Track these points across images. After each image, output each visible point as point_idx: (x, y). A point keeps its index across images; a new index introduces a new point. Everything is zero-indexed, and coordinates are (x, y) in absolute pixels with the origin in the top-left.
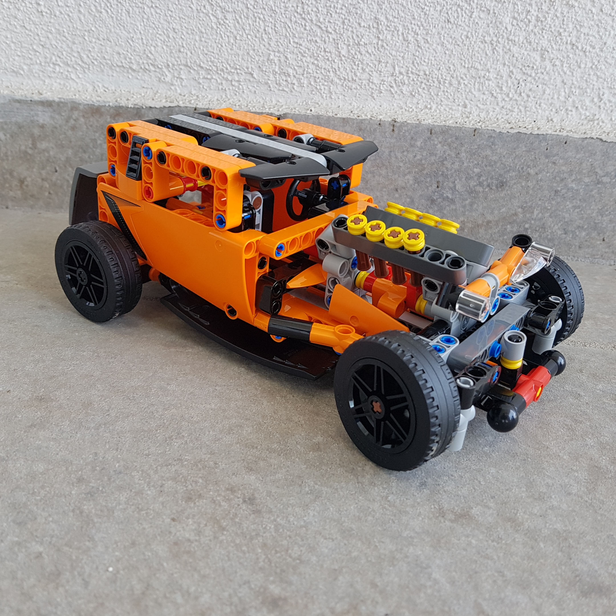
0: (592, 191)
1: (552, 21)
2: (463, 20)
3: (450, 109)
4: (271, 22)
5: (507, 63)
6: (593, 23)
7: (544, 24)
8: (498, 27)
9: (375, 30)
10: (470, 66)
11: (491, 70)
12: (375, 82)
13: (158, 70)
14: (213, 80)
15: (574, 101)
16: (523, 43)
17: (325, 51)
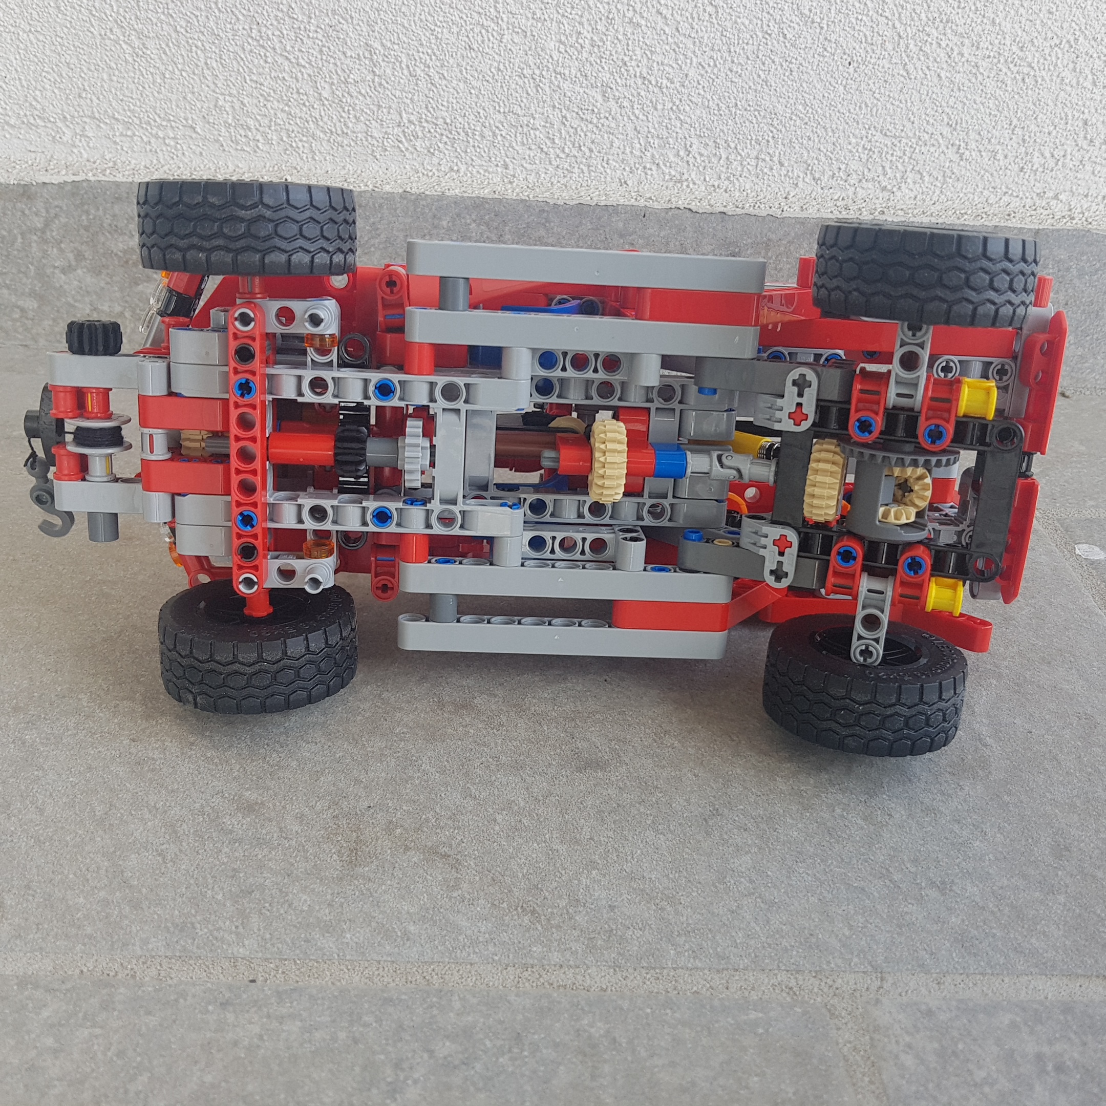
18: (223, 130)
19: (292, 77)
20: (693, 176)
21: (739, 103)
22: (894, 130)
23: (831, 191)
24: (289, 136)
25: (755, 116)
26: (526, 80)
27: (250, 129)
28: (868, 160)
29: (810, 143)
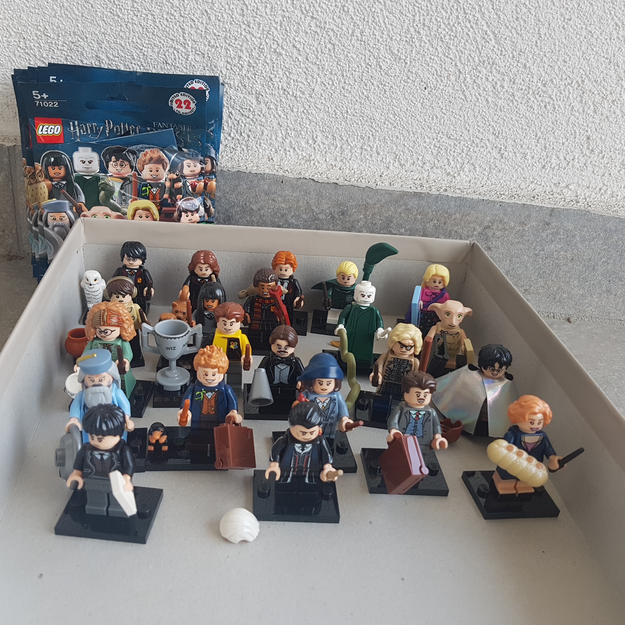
1: (263, 67)
6: (300, 70)
16: (238, 86)
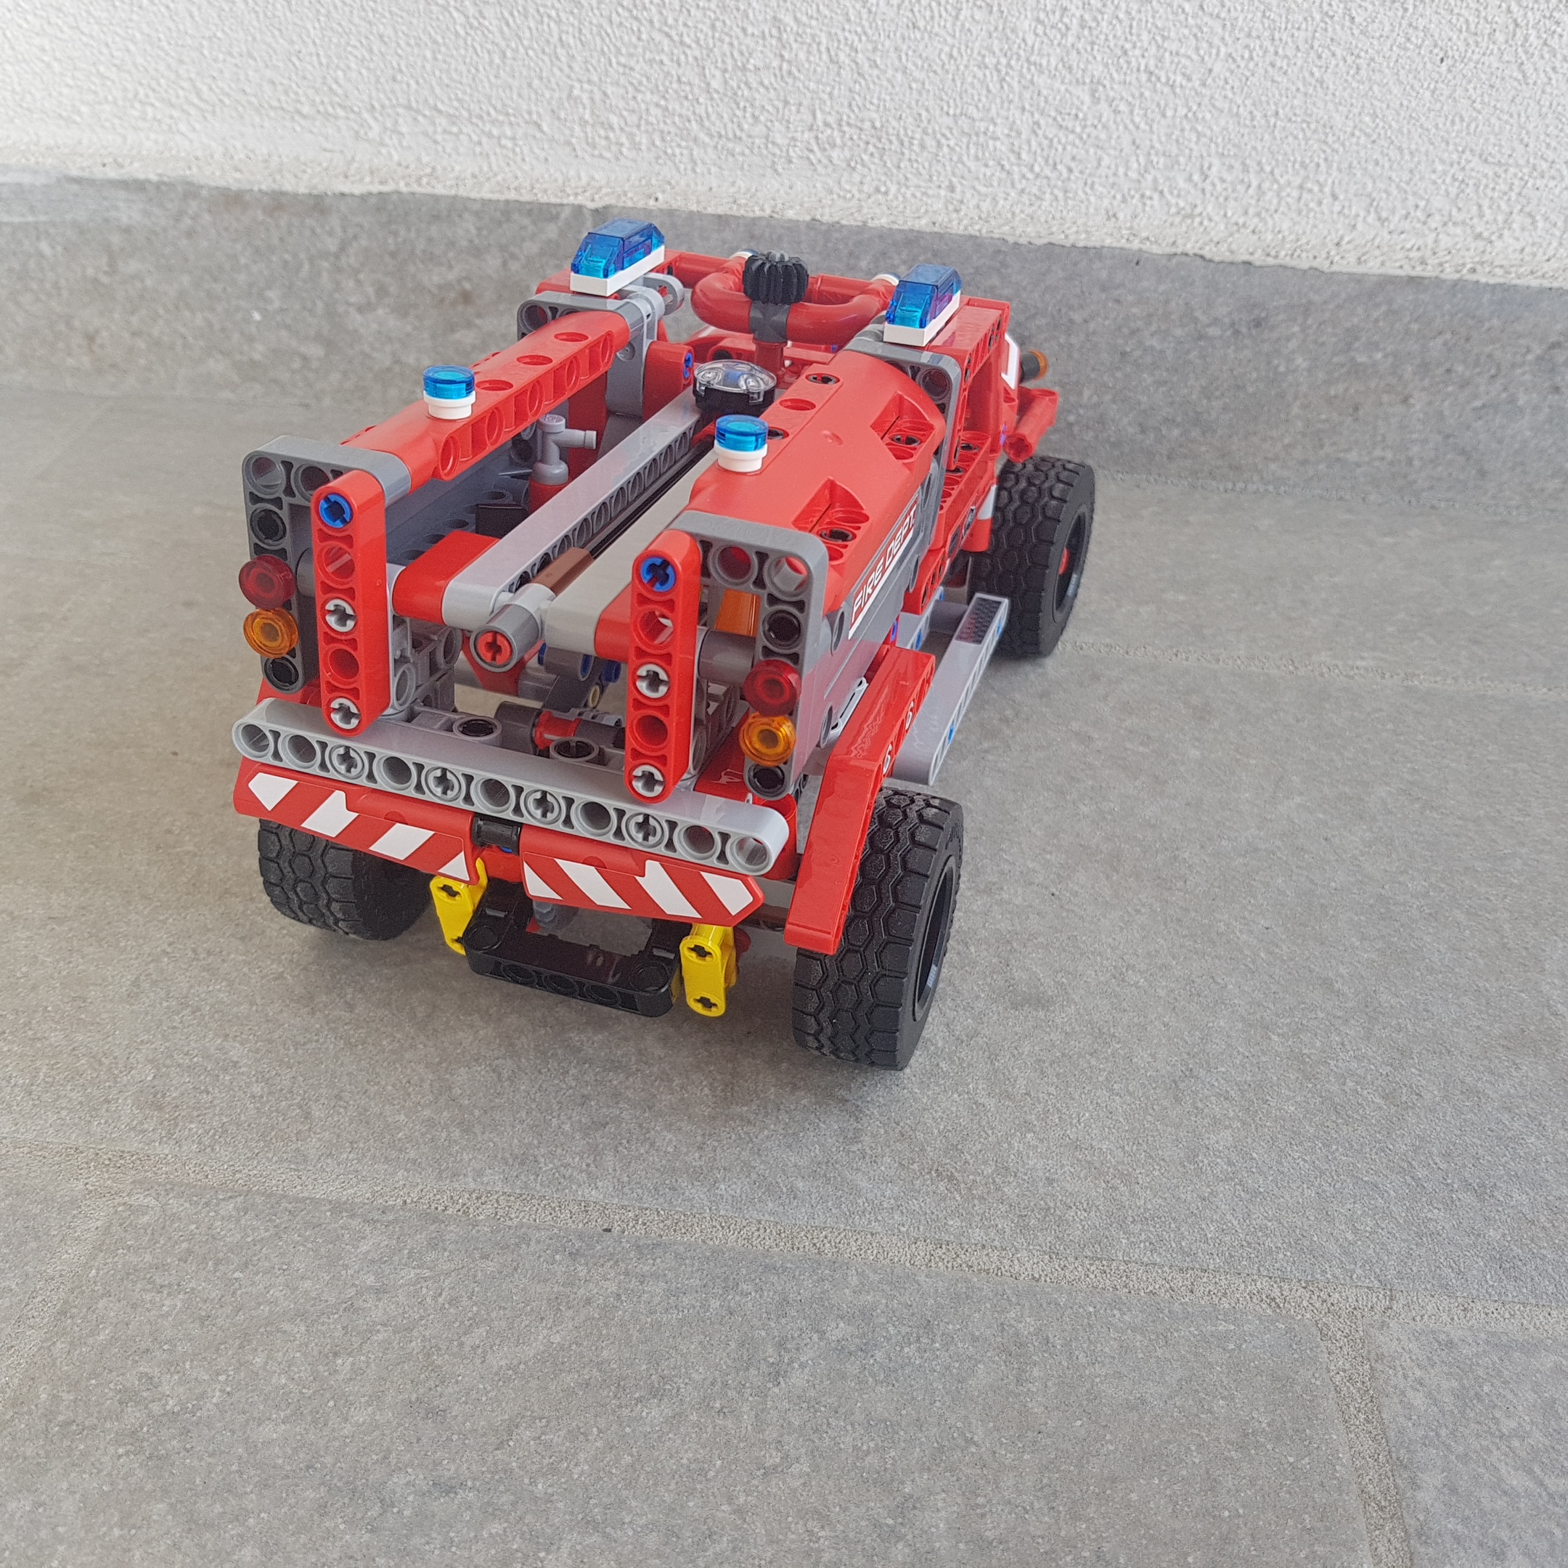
0: (1188, 352)
2: (942, 23)
3: (925, 194)
4: (573, 25)
5: (1027, 107)
7: (1095, 33)
8: (1008, 39)
9: (774, 42)
10: (958, 111)
11: (999, 121)
12: (779, 141)
13: (352, 116)
14: (462, 137)
15: (1155, 180)
17: (679, 81)
18: (577, 128)
19: (672, 60)
20: (1210, 208)
21: (1281, 111)
22: (1498, 156)
23: (1403, 236)
24: (663, 140)
25: (1303, 130)
26: (988, 73)
27: (612, 128)
28: (1458, 195)
29: (1379, 169)
